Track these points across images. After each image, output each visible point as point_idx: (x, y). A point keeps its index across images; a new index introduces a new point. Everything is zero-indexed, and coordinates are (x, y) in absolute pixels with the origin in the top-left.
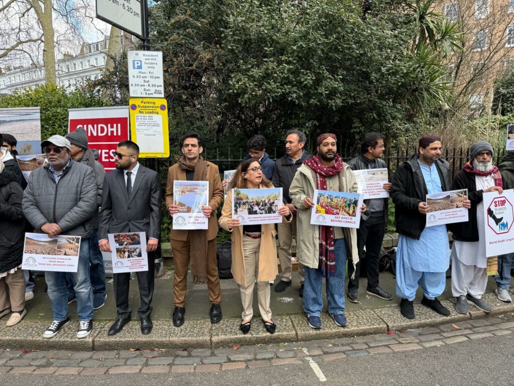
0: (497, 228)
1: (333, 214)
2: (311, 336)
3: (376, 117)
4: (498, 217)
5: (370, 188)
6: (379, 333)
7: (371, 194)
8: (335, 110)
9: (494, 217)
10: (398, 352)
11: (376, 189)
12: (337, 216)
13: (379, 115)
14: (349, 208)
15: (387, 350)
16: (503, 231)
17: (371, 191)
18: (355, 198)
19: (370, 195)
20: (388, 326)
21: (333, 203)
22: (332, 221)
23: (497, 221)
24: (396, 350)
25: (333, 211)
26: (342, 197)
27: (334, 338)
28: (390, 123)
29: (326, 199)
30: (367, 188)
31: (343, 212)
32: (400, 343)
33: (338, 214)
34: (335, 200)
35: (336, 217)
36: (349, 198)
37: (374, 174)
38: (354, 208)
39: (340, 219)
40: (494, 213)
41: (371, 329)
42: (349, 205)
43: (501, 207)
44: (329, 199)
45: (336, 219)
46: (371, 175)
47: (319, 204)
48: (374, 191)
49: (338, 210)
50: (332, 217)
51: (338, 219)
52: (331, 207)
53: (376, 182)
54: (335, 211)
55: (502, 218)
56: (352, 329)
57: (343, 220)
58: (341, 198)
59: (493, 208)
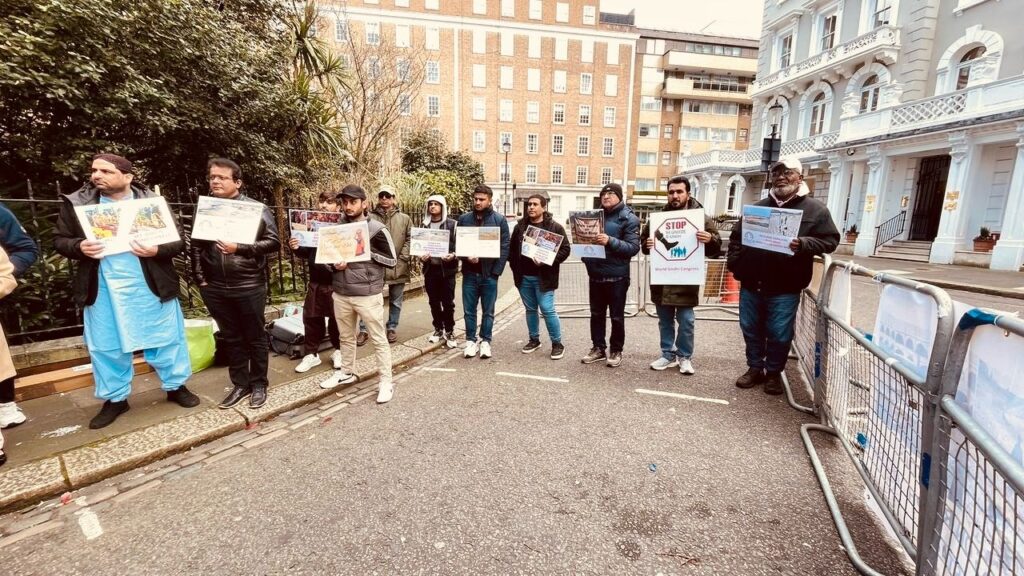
0: (668, 254)
2: (101, 474)
3: (243, 155)
4: (670, 241)
6: (233, 432)
8: (163, 132)
9: (664, 242)
10: (251, 448)
13: (246, 151)
15: (239, 449)
16: (677, 258)
20: (247, 419)
23: (669, 246)
24: (248, 447)
27: (151, 462)
28: (264, 164)
32: (261, 435)
40: (664, 237)
41: (219, 430)
43: (676, 229)
55: (677, 243)
56: (186, 439)
59: (663, 230)
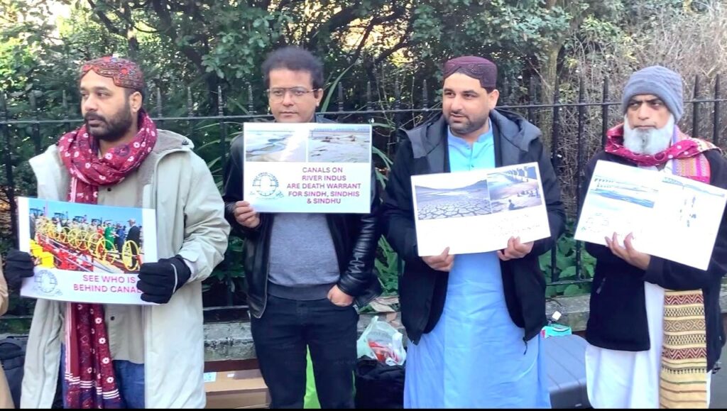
1: (77, 269)
5: (313, 182)
7: (312, 198)
11: (329, 186)
12: (89, 273)
14: (120, 250)
17: (314, 190)
18: (131, 223)
19: (309, 201)
21: (73, 238)
22: (76, 287)
25: (74, 259)
26: (93, 220)
29: (51, 225)
30: (301, 182)
31: (104, 262)
33: (90, 268)
34: (75, 228)
35: (86, 278)
36: (113, 223)
37: (327, 140)
38: (134, 251)
39: (101, 283)
42: (118, 243)
44: (59, 225)
45: (88, 283)
46: (319, 143)
47: (36, 238)
48: (321, 190)
49: (89, 258)
50: (77, 277)
51: (94, 284)
52: (67, 246)
53: (331, 165)
54: (80, 260)
57: (108, 285)
58: (89, 221)
